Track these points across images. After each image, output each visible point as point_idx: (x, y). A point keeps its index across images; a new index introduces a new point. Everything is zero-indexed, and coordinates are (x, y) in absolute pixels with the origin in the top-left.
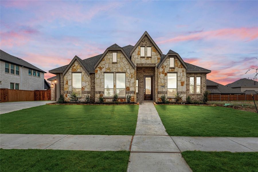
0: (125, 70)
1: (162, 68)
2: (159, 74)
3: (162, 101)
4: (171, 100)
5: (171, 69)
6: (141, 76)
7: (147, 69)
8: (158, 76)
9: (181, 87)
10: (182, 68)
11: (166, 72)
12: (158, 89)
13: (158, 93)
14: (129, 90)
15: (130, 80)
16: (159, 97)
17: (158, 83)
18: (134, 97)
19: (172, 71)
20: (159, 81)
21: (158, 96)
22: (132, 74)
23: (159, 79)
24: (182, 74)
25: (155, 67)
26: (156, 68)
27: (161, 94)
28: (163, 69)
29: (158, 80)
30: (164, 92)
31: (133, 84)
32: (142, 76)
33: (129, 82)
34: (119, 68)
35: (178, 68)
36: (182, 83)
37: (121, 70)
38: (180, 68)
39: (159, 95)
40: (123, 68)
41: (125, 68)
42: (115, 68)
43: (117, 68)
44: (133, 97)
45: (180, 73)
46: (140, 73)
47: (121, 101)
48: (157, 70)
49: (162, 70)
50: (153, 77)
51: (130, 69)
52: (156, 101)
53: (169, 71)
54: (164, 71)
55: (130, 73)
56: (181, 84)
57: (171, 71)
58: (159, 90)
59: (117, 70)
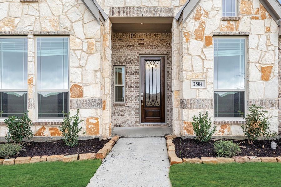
0: (68, 24)
1: (196, 19)
2: (184, 40)
3: (194, 135)
4: (226, 131)
5: (226, 23)
6: (131, 57)
7: (148, 37)
8: (180, 49)
9: (262, 84)
10: (263, 18)
11: (208, 32)
12: (180, 90)
13: (183, 104)
14: (81, 95)
15: (83, 62)
16: (185, 118)
17: (181, 70)
18: (97, 119)
19: (232, 29)
20: (186, 65)
21: (180, 115)
22: (90, 41)
23: (186, 58)
24: (263, 39)
25: (172, 19)
26: (174, 21)
27: (191, 108)
28: (197, 24)
29: (181, 61)
30: (203, 100)
31: (96, 75)
32: (136, 57)
33: (81, 67)
34: (45, 17)
35: (253, 18)
36: (263, 70)
37: (53, 26)
38: (257, 18)
39: (185, 112)
40: (59, 19)
41: (67, 20)
42: (33, 19)
43: (38, 18)
44: (95, 121)
45: (259, 36)
46: (129, 48)
47: (52, 134)
48: (178, 28)
49: (196, 28)
50: (166, 58)
51: (83, 23)
52: (176, 132)
53: (218, 31)
54: (204, 29)
55: (83, 37)
56: (259, 75)
57: (226, 31)
58: (186, 97)
59: (37, 24)
